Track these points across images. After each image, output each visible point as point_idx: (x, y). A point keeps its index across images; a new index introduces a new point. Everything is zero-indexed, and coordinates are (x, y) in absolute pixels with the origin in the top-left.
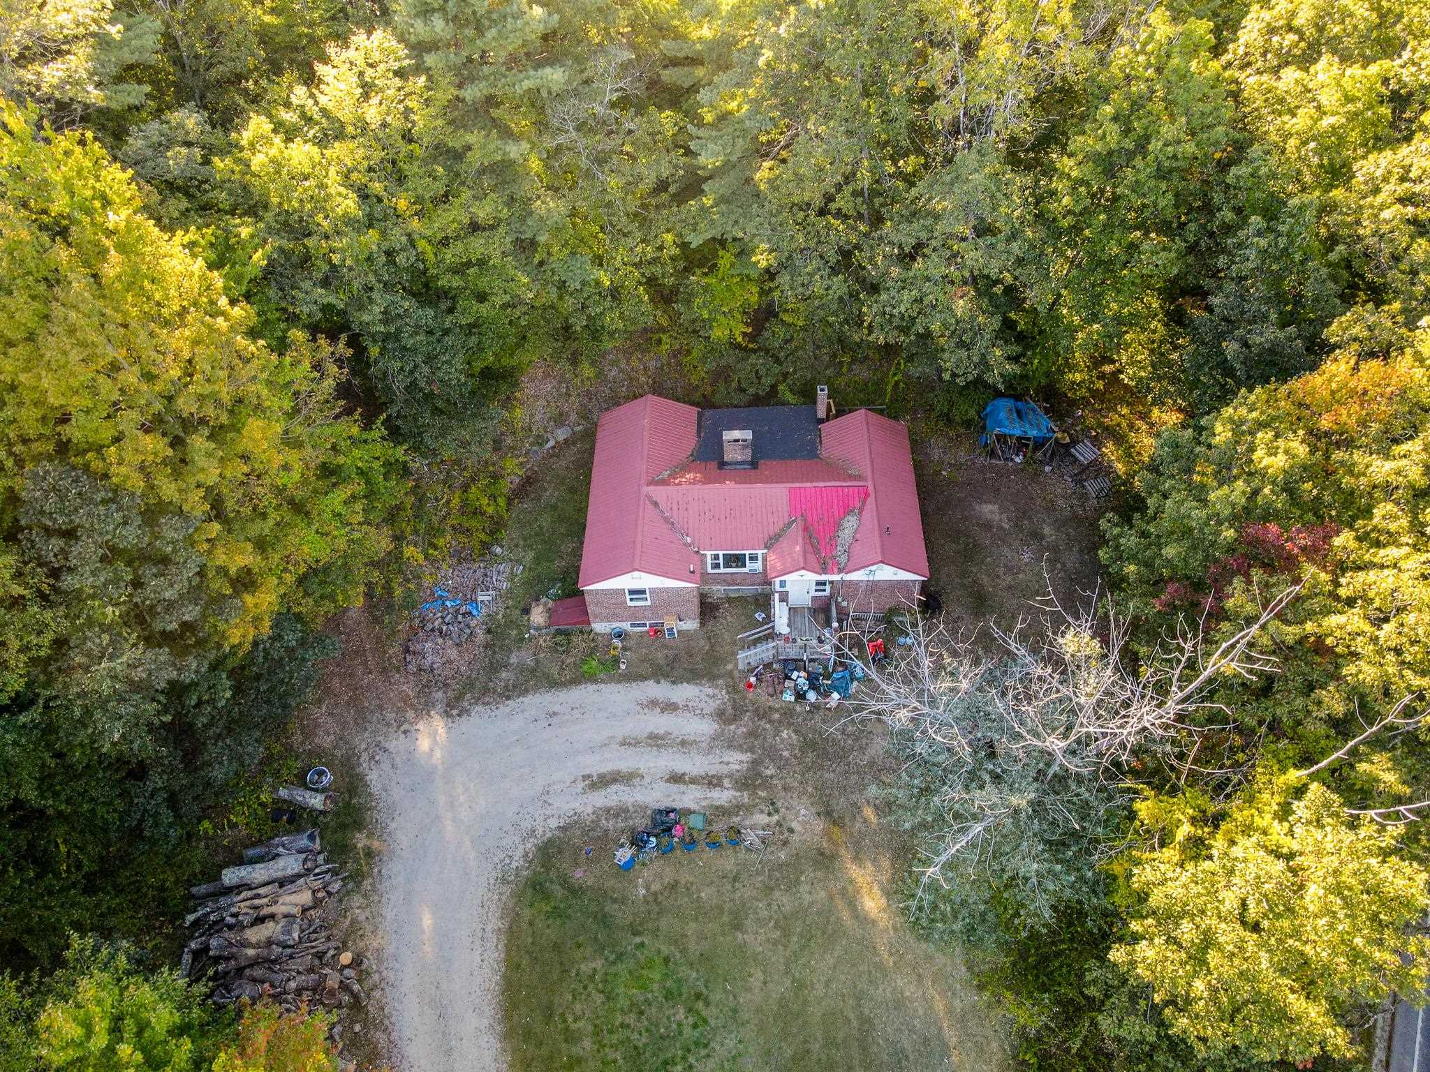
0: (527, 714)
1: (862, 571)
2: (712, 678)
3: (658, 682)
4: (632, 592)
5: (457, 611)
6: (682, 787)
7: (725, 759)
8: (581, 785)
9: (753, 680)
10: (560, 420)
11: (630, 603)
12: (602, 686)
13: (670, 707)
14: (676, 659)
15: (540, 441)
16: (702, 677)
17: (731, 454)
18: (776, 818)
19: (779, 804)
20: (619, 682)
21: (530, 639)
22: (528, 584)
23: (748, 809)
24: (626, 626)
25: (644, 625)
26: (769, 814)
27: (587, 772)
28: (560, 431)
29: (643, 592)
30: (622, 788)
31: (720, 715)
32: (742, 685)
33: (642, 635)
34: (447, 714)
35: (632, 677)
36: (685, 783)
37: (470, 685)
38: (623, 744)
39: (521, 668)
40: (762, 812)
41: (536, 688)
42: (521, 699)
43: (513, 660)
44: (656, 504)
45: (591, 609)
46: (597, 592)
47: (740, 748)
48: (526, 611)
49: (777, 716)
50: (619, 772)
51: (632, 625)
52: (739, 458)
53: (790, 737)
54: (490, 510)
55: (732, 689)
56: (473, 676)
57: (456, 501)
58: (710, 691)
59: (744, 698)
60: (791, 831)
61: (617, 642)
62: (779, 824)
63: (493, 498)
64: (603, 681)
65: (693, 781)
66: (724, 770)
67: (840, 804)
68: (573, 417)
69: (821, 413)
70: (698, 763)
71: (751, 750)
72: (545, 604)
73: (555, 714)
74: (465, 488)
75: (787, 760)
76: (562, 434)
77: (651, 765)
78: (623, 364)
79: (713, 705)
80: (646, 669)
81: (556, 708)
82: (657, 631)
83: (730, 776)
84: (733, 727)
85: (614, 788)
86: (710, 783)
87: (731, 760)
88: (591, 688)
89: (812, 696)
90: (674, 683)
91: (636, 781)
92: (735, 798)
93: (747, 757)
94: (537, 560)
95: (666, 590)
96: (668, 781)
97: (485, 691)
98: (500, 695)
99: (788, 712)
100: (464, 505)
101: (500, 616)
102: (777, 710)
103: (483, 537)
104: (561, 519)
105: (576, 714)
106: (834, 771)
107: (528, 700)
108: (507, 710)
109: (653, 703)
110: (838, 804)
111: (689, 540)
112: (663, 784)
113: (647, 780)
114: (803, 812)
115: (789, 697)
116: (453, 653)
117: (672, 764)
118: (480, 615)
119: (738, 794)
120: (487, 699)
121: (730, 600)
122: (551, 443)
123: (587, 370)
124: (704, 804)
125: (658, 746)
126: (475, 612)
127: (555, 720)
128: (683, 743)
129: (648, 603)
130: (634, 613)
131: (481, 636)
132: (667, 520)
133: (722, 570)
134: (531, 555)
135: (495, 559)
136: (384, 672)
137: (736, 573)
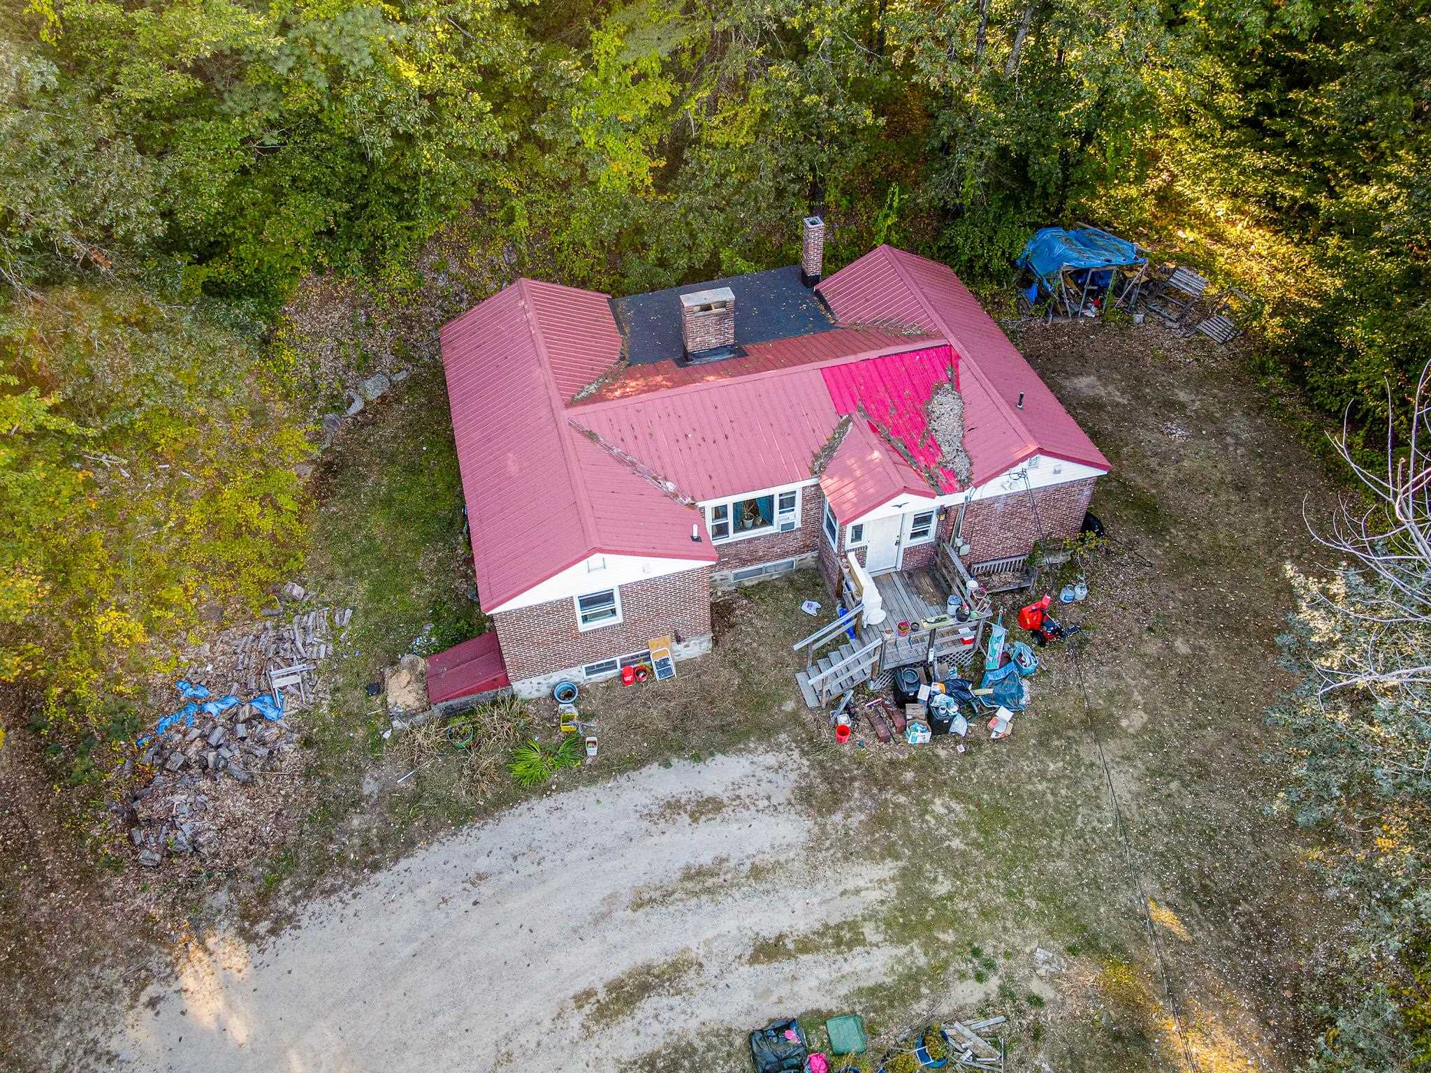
0: (422, 893)
1: (1003, 478)
2: (766, 733)
3: (667, 765)
4: (587, 602)
5: (233, 719)
6: (788, 967)
7: (850, 885)
8: (575, 1020)
9: (843, 720)
10: (366, 365)
11: (583, 627)
12: (562, 797)
13: (706, 808)
14: (686, 713)
15: (337, 403)
16: (746, 735)
17: (701, 336)
18: (994, 983)
19: (988, 951)
20: (592, 781)
21: (395, 739)
22: (367, 638)
23: (936, 976)
24: (577, 675)
25: (612, 665)
26: (980, 978)
27: (580, 986)
28: (369, 384)
29: (607, 597)
30: (665, 1001)
31: (805, 796)
32: (826, 734)
33: (609, 686)
34: (249, 937)
35: (610, 768)
36: (789, 955)
37: (285, 860)
38: (638, 905)
39: (390, 801)
40: (963, 976)
41: (430, 832)
42: (404, 863)
43: (369, 787)
44: (591, 436)
45: (509, 653)
46: (520, 614)
47: (867, 854)
48: (376, 688)
49: (909, 776)
50: (648, 969)
51: (590, 671)
52: (714, 342)
53: (951, 810)
54: (267, 524)
55: (811, 745)
56: (291, 839)
57: (195, 518)
58: (771, 759)
59: (838, 757)
60: (1036, 1001)
61: (568, 708)
62: (1005, 993)
63: (268, 501)
64: (561, 788)
65: (805, 946)
66: (854, 908)
67: (1103, 917)
68: (387, 359)
70: (799, 906)
71: (891, 852)
72: (413, 666)
73: (480, 877)
74: (213, 495)
75: (963, 854)
76: (373, 388)
77: (710, 934)
78: (454, 268)
79: (784, 787)
80: (636, 744)
81: (482, 864)
82: (636, 672)
83: (872, 916)
84: (838, 817)
85: (649, 1005)
86: (839, 942)
87: (861, 883)
88: (541, 806)
89: (960, 726)
90: (697, 758)
91: (690, 978)
92: (899, 961)
93: (888, 868)
94: (377, 593)
95: (650, 585)
96: (754, 960)
97: (322, 865)
98: (356, 866)
99: (925, 763)
100: (213, 526)
101: (324, 710)
102: (906, 765)
103: (261, 572)
104: (403, 518)
105: (526, 866)
106: (1059, 855)
107: (419, 861)
108: (377, 894)
109: (673, 806)
110: (1098, 921)
111: (671, 486)
112: (746, 970)
113: (712, 969)
114: (1041, 955)
115: (920, 735)
116: (238, 804)
117: (748, 922)
118: (282, 714)
119: (902, 951)
120: (329, 882)
121: (746, 593)
122: (358, 406)
123: (397, 276)
124: (843, 990)
125: (709, 891)
126: (271, 713)
127: (485, 889)
128: (757, 872)
129: (618, 619)
130: (594, 644)
131: (290, 752)
132: (620, 460)
133: (733, 537)
134: (362, 588)
135: (294, 607)
136: (86, 877)
137: (758, 538)
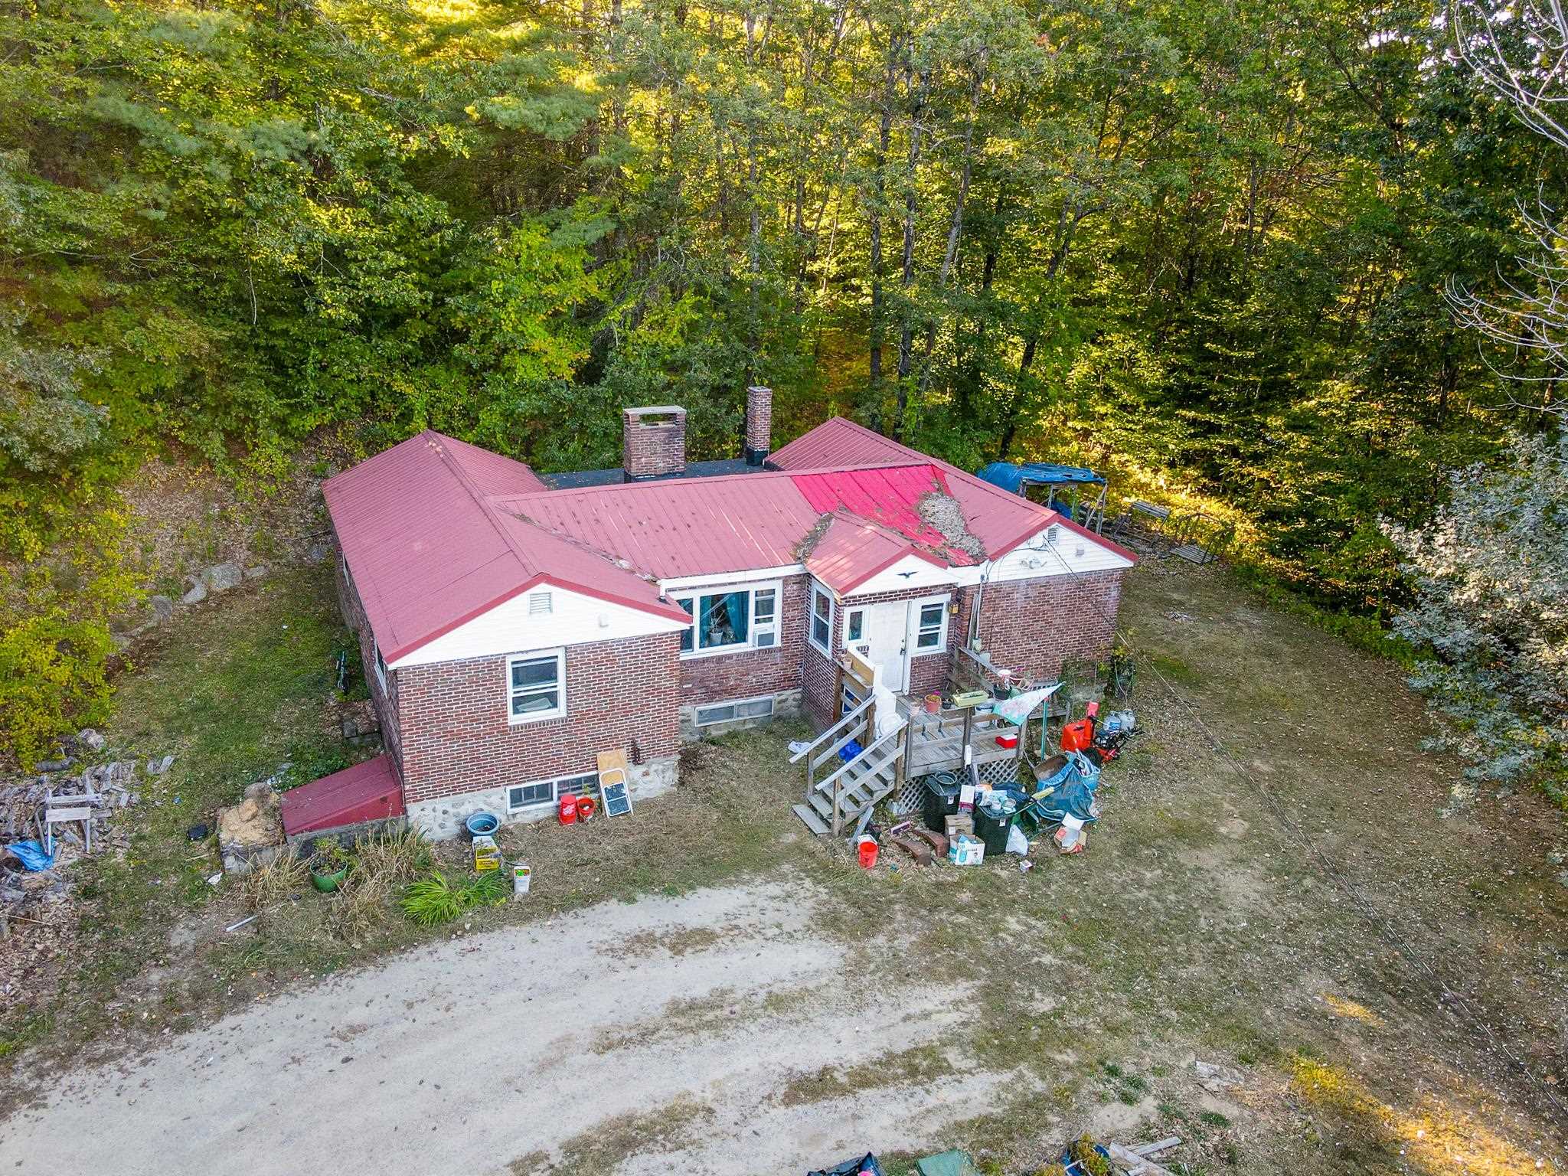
0: (257, 1054)
1: (1021, 553)
2: (766, 865)
3: (631, 900)
4: (520, 673)
6: (845, 1105)
7: (914, 1008)
9: (866, 839)
10: (213, 556)
11: (514, 719)
12: (479, 938)
13: (692, 939)
14: (650, 848)
15: (171, 588)
16: (737, 867)
17: (647, 456)
18: (1149, 1105)
19: (1128, 1069)
20: (526, 919)
21: (227, 885)
24: (496, 801)
25: (544, 793)
26: (1127, 1099)
27: (521, 1148)
28: (217, 571)
29: (545, 671)
30: (659, 1158)
31: (829, 923)
32: (844, 858)
33: (540, 826)
36: (843, 1091)
38: (605, 1044)
39: (212, 952)
40: (1103, 1099)
41: (276, 980)
42: (229, 1021)
43: (181, 936)
44: (523, 518)
45: (409, 749)
46: (435, 674)
47: (931, 974)
48: (204, 830)
49: (965, 897)
50: (629, 1120)
51: (517, 798)
52: (662, 465)
53: (1031, 928)
55: (824, 871)
56: (45, 998)
58: (774, 889)
59: (864, 882)
60: (1218, 1120)
61: (484, 840)
62: (1169, 1114)
64: (477, 928)
65: (863, 1079)
66: (929, 1032)
68: (242, 555)
70: (846, 1035)
71: (959, 972)
72: (262, 797)
73: (354, 1030)
75: (1061, 969)
76: (221, 577)
77: (719, 1074)
79: (798, 915)
80: (584, 880)
81: (358, 1015)
82: (580, 802)
83: (953, 1039)
84: (880, 940)
86: (913, 1072)
87: (929, 1006)
88: (448, 950)
90: (671, 892)
91: (696, 1128)
92: (1007, 1088)
93: (962, 989)
94: (210, 745)
96: (790, 1099)
98: (149, 1027)
99: (982, 883)
101: (120, 858)
102: (959, 886)
105: (425, 1014)
106: (1190, 960)
107: (255, 1017)
108: (184, 1059)
109: (643, 942)
110: (1267, 1024)
111: (624, 564)
112: (780, 1112)
113: (728, 1115)
114: (1203, 1068)
115: (969, 851)
117: (775, 1056)
118: (52, 862)
119: (1007, 1076)
120: (102, 1048)
121: (714, 740)
122: (197, 594)
124: (933, 1126)
125: (709, 1025)
126: (34, 860)
127: (362, 1044)
128: (777, 1002)
129: (560, 712)
130: (523, 753)
131: (58, 903)
132: (561, 539)
133: (698, 652)
134: (190, 740)
137: (729, 657)
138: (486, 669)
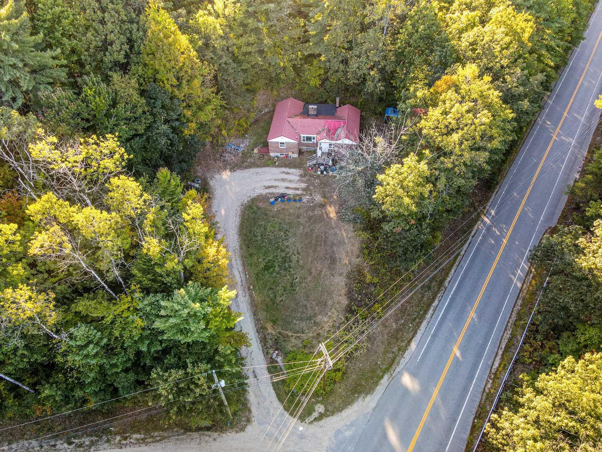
0: (251, 172)
1: (341, 141)
2: (300, 168)
3: (286, 168)
4: (281, 143)
5: (235, 149)
6: (289, 190)
7: (301, 185)
8: (263, 188)
9: (310, 168)
10: (266, 106)
11: (280, 147)
12: (271, 168)
13: (288, 173)
14: (291, 163)
15: (260, 111)
16: (297, 167)
17: (311, 112)
19: (313, 195)
21: (253, 156)
22: (254, 144)
23: (305, 195)
24: (279, 154)
25: (283, 154)
26: (310, 196)
27: (265, 185)
29: (283, 143)
30: (273, 189)
31: (301, 176)
33: (283, 157)
34: (231, 171)
35: (279, 166)
37: (236, 165)
38: (275, 180)
39: (250, 162)
40: (308, 196)
41: (254, 167)
43: (248, 160)
44: (289, 122)
45: (270, 148)
46: (272, 142)
47: (305, 183)
48: (253, 150)
49: (315, 177)
50: (273, 186)
52: (313, 113)
53: (318, 181)
54: (245, 126)
56: (238, 163)
57: (236, 123)
58: (299, 171)
60: (315, 200)
61: (276, 158)
62: (312, 198)
63: (246, 123)
65: (292, 189)
67: (328, 195)
68: (270, 106)
69: (337, 105)
70: (293, 185)
71: (308, 183)
72: (258, 148)
74: (239, 120)
75: (316, 186)
76: (267, 110)
77: (281, 185)
78: (285, 92)
79: (299, 174)
80: (283, 165)
81: (259, 172)
82: (287, 156)
83: (301, 188)
84: (303, 178)
85: (271, 189)
86: (296, 189)
88: (268, 168)
89: (325, 173)
90: (290, 168)
91: (277, 188)
93: (306, 185)
94: (257, 139)
95: (289, 143)
96: (285, 188)
97: (240, 167)
98: (244, 168)
99: (318, 176)
100: (238, 124)
101: (246, 151)
102: (315, 175)
103: (243, 132)
104: (264, 130)
105: (264, 173)
106: (328, 189)
107: (251, 169)
108: (246, 171)
109: (284, 172)
111: (297, 131)
113: (280, 187)
114: (318, 196)
115: (319, 173)
116: (233, 158)
117: (287, 185)
118: (241, 150)
119: (303, 192)
121: (307, 151)
122: (263, 112)
123: (275, 93)
124: (294, 193)
125: (284, 181)
126: (239, 149)
127: (258, 174)
128: (290, 181)
129: (285, 147)
130: (281, 151)
131: (240, 155)
132: (292, 126)
133: (305, 142)
134: (255, 138)
135: (246, 138)
136: (215, 160)
137: (308, 143)
138: (277, 143)
